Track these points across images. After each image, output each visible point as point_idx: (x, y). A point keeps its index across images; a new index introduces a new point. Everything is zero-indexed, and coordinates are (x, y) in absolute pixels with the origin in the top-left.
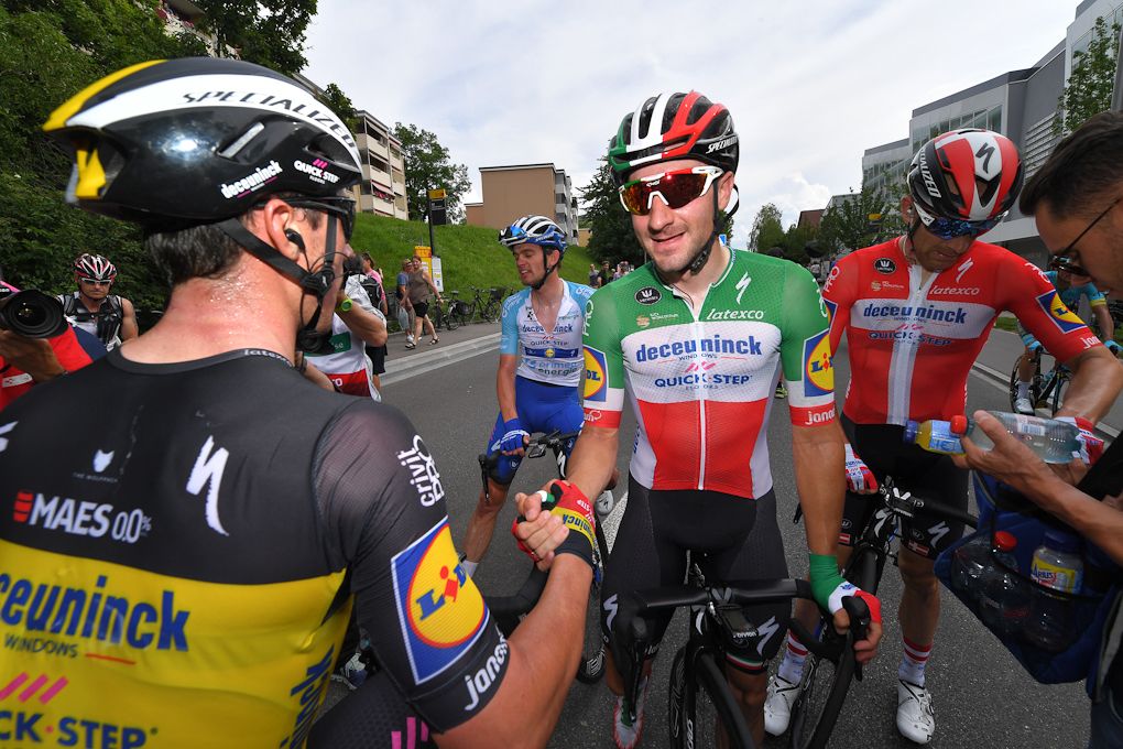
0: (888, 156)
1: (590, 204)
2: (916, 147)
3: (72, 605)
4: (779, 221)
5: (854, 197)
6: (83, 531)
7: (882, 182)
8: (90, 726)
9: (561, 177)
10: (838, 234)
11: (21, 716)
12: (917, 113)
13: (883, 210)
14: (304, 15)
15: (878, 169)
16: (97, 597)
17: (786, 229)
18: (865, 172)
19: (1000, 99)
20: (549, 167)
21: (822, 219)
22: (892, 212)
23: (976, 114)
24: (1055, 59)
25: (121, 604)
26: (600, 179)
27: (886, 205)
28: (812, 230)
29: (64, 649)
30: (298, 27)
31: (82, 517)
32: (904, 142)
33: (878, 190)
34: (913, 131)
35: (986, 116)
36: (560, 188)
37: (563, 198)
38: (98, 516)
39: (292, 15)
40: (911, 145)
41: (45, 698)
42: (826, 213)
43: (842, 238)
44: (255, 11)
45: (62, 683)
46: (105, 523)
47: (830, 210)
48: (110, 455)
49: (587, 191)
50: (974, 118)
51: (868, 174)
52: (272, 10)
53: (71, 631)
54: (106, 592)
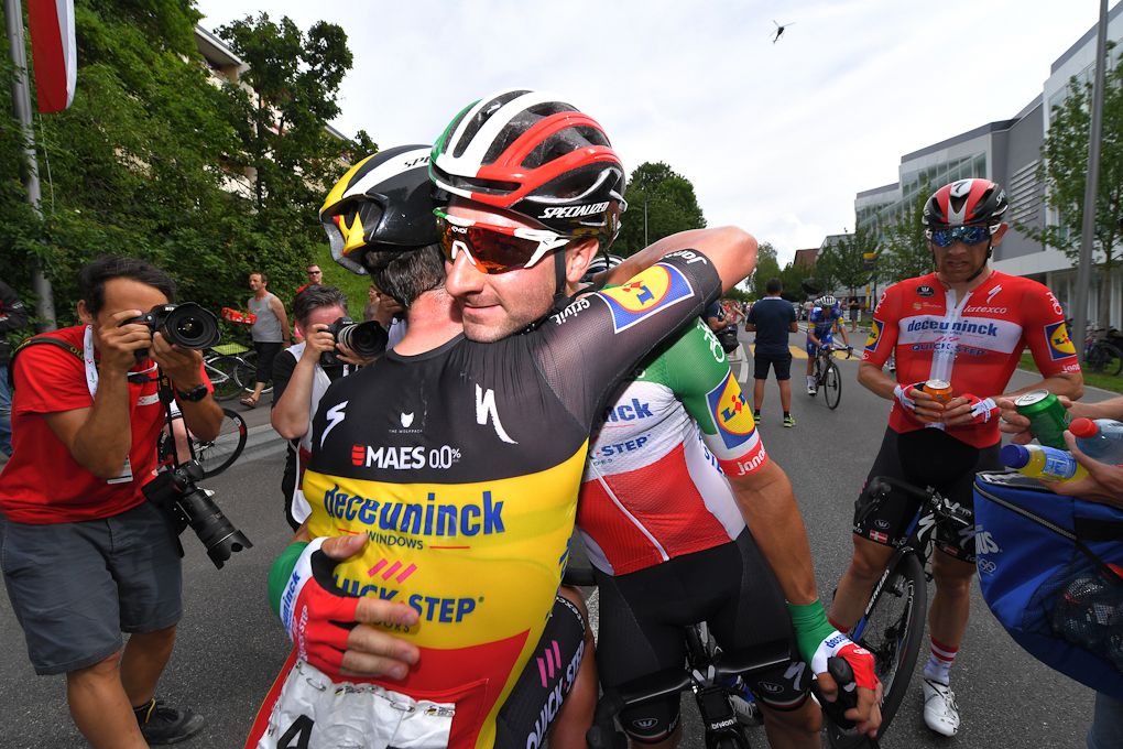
0: (879, 199)
2: (906, 189)
3: (413, 514)
4: (775, 259)
5: (849, 237)
6: (408, 466)
7: (874, 224)
8: (432, 601)
10: (834, 272)
11: (383, 590)
12: (905, 159)
13: (877, 248)
14: (340, 69)
15: (870, 212)
16: (430, 508)
17: (782, 267)
18: (858, 214)
19: (984, 147)
21: (817, 258)
22: (886, 251)
23: (963, 160)
24: (1035, 111)
25: (452, 509)
27: (880, 245)
28: (807, 268)
29: (412, 544)
30: (334, 80)
31: (403, 458)
32: (894, 186)
33: (872, 230)
34: (902, 176)
35: (971, 163)
38: (415, 454)
39: (329, 69)
40: (901, 188)
41: (400, 579)
42: (821, 252)
43: (838, 276)
44: (295, 66)
45: (412, 568)
46: (422, 459)
47: (825, 249)
48: (412, 415)
50: (960, 165)
51: (861, 215)
52: (311, 64)
53: (416, 530)
54: (436, 503)
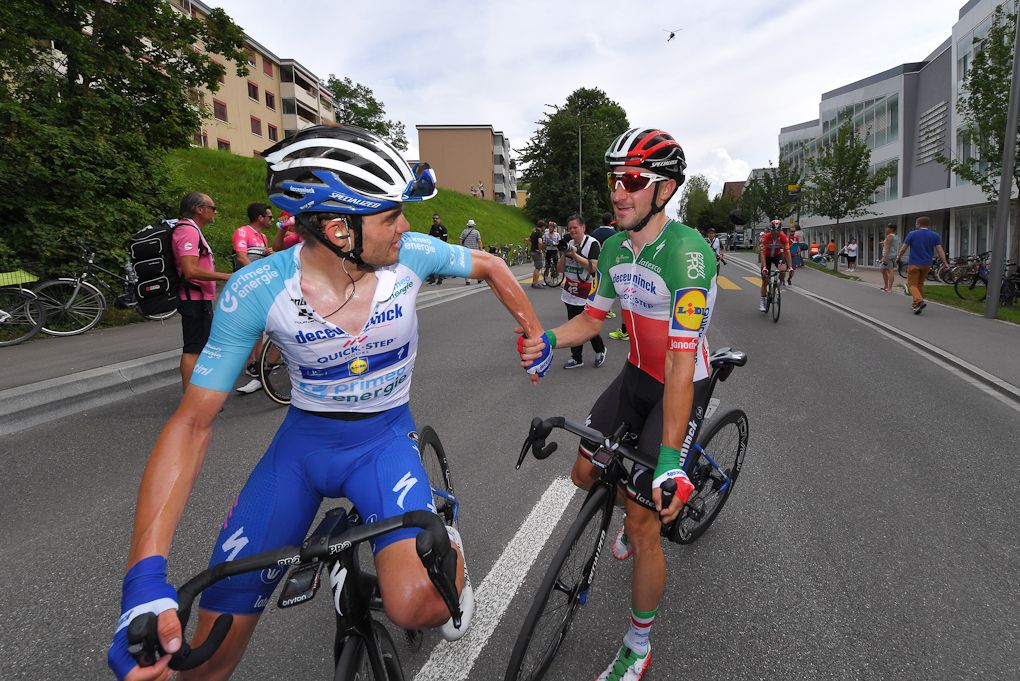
0: (800, 135)
1: (526, 166)
2: (826, 125)
4: (707, 191)
5: (773, 170)
7: (796, 158)
9: (499, 139)
10: (759, 203)
12: (826, 96)
13: (799, 182)
15: (793, 147)
17: (711, 198)
18: (781, 149)
19: (897, 87)
20: (488, 128)
21: (744, 189)
22: (808, 183)
23: (877, 100)
24: (943, 55)
26: (537, 142)
27: (802, 178)
28: (735, 199)
32: (815, 123)
33: (794, 165)
34: (822, 113)
35: (885, 102)
36: (499, 150)
37: (501, 160)
40: (821, 125)
42: (747, 185)
43: (763, 208)
47: (752, 181)
49: (524, 153)
50: (876, 104)
51: (785, 149)
